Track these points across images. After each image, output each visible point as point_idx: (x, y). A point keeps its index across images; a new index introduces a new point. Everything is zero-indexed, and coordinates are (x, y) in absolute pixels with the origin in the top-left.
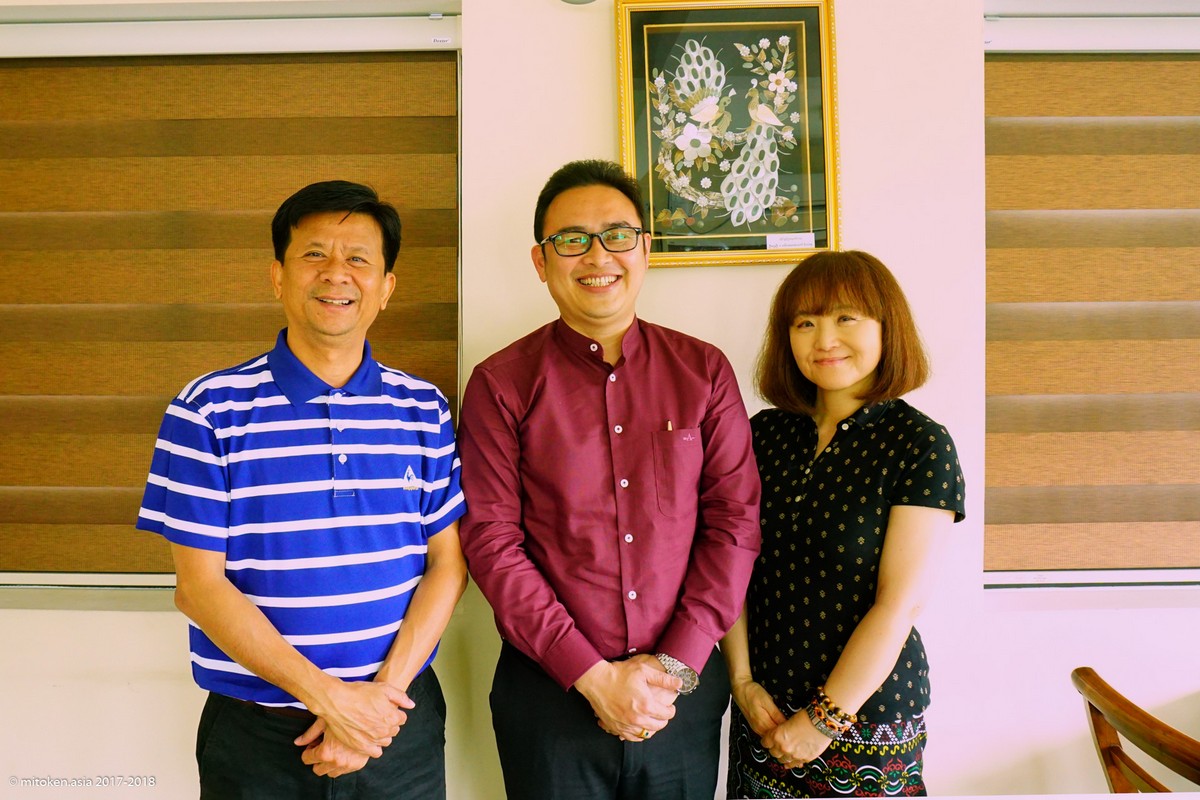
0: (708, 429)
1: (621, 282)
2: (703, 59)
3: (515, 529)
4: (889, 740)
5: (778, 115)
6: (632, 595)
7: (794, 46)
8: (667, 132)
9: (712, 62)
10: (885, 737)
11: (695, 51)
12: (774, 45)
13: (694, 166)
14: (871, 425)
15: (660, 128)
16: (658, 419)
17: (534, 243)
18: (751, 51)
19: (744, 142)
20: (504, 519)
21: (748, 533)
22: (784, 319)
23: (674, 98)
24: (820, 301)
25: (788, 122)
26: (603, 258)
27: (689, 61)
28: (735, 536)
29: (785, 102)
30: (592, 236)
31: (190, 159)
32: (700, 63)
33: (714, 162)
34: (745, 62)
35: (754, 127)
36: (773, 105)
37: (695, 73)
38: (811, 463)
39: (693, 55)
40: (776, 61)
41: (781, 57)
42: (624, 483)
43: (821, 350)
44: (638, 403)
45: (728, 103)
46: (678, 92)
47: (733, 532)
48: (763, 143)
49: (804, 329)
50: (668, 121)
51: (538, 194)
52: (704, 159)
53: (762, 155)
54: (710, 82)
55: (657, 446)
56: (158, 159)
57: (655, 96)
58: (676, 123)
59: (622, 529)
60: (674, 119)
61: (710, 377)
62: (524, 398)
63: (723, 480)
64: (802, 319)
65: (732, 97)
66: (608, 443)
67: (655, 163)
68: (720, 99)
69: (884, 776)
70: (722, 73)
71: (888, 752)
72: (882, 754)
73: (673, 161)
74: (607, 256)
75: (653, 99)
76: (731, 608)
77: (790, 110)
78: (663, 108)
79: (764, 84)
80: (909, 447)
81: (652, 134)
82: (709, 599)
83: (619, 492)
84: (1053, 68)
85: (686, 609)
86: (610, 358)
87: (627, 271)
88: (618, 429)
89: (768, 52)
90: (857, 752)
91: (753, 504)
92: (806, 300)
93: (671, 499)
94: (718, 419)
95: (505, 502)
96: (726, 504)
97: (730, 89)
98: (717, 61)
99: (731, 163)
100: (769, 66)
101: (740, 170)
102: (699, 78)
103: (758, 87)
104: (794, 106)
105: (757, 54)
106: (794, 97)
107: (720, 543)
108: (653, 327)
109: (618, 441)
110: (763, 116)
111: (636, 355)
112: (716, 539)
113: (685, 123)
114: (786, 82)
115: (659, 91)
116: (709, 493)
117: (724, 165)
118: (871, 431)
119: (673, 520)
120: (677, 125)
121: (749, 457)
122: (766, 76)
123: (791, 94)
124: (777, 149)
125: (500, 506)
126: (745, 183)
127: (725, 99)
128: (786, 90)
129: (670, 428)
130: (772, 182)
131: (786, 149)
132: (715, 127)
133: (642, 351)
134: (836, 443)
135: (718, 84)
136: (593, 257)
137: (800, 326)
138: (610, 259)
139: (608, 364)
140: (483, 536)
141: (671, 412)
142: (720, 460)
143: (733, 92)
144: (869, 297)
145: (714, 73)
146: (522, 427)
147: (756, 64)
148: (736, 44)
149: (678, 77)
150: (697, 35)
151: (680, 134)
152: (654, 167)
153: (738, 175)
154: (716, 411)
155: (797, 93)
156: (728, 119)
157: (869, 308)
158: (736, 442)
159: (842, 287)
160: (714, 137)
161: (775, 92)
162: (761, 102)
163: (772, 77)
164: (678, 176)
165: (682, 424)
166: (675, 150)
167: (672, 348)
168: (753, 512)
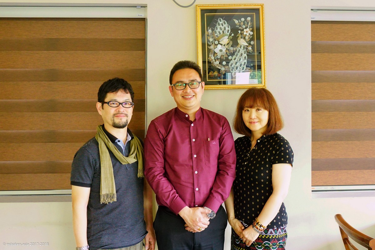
0: (221, 140)
1: (194, 97)
2: (223, 24)
3: (162, 168)
4: (273, 234)
5: (247, 42)
6: (197, 189)
7: (252, 20)
8: (212, 47)
9: (226, 25)
10: (271, 233)
11: (221, 21)
12: (246, 20)
13: (221, 58)
14: (266, 140)
15: (210, 46)
16: (205, 137)
17: (169, 85)
18: (239, 22)
19: (236, 50)
20: (159, 166)
21: (232, 172)
22: (241, 108)
23: (214, 36)
24: (252, 103)
25: (250, 44)
26: (189, 90)
27: (219, 25)
28: (228, 173)
29: (249, 38)
30: (186, 84)
31: (56, 52)
32: (223, 26)
33: (227, 56)
34: (237, 25)
35: (239, 46)
36: (245, 39)
37: (221, 29)
38: (249, 152)
39: (221, 23)
40: (246, 25)
41: (248, 24)
42: (195, 156)
43: (251, 119)
44: (200, 132)
45: (231, 38)
46: (216, 34)
47: (227, 171)
48: (242, 51)
49: (247, 112)
50: (212, 44)
51: (171, 70)
52: (224, 56)
53: (242, 55)
54: (226, 32)
55: (205, 145)
56: (45, 52)
57: (208, 35)
58: (215, 44)
59: (194, 169)
60: (214, 43)
61: (222, 125)
62: (166, 130)
63: (225, 156)
64: (246, 109)
65: (232, 36)
66: (191, 144)
67: (208, 57)
68: (229, 37)
69: (271, 244)
70: (229, 29)
71: (272, 237)
72: (270, 238)
73: (214, 56)
74: (190, 90)
75: (208, 37)
76: (226, 194)
77: (250, 41)
78: (211, 40)
79: (242, 32)
80: (276, 146)
81: (208, 48)
82: (219, 191)
83: (194, 159)
84: (335, 26)
85: (213, 194)
86: (192, 119)
87: (196, 94)
88: (194, 140)
89: (244, 22)
90: (263, 237)
91: (234, 164)
92: (248, 103)
93: (209, 161)
94: (224, 138)
95: (160, 161)
96: (226, 163)
97: (232, 34)
98: (228, 25)
99: (232, 57)
100: (244, 27)
101: (235, 59)
102: (222, 30)
103: (241, 33)
104: (252, 39)
105: (240, 23)
106: (252, 36)
107: (223, 175)
108: (206, 110)
109: (194, 143)
110: (242, 42)
111: (200, 118)
112: (223, 174)
113: (217, 45)
114: (250, 32)
115: (210, 34)
116: (221, 160)
117: (230, 58)
118: (266, 142)
119: (209, 167)
120: (215, 45)
121: (233, 150)
122: (243, 30)
123: (251, 35)
124: (246, 53)
125: (158, 162)
126: (236, 63)
127: (230, 37)
128: (249, 34)
129: (209, 140)
130: (245, 63)
131: (250, 53)
132: (227, 46)
133: (202, 118)
134: (256, 146)
135: (228, 32)
136: (186, 90)
137: (245, 111)
138: (191, 91)
139: (191, 121)
140: (153, 171)
141: (210, 135)
142: (225, 150)
143: (233, 35)
144: (266, 104)
145: (227, 29)
146: (165, 139)
147: (240, 26)
148: (234, 20)
149: (216, 30)
150: (222, 17)
151: (216, 48)
152: (208, 58)
153: (234, 61)
154: (224, 135)
155: (253, 35)
156: (231, 43)
157: (265, 107)
158: (229, 145)
159: (258, 100)
160: (227, 49)
161: (246, 35)
162: (241, 38)
163: (245, 30)
164: (216, 61)
165: (212, 139)
166: (215, 53)
167: (211, 117)
168: (234, 166)
